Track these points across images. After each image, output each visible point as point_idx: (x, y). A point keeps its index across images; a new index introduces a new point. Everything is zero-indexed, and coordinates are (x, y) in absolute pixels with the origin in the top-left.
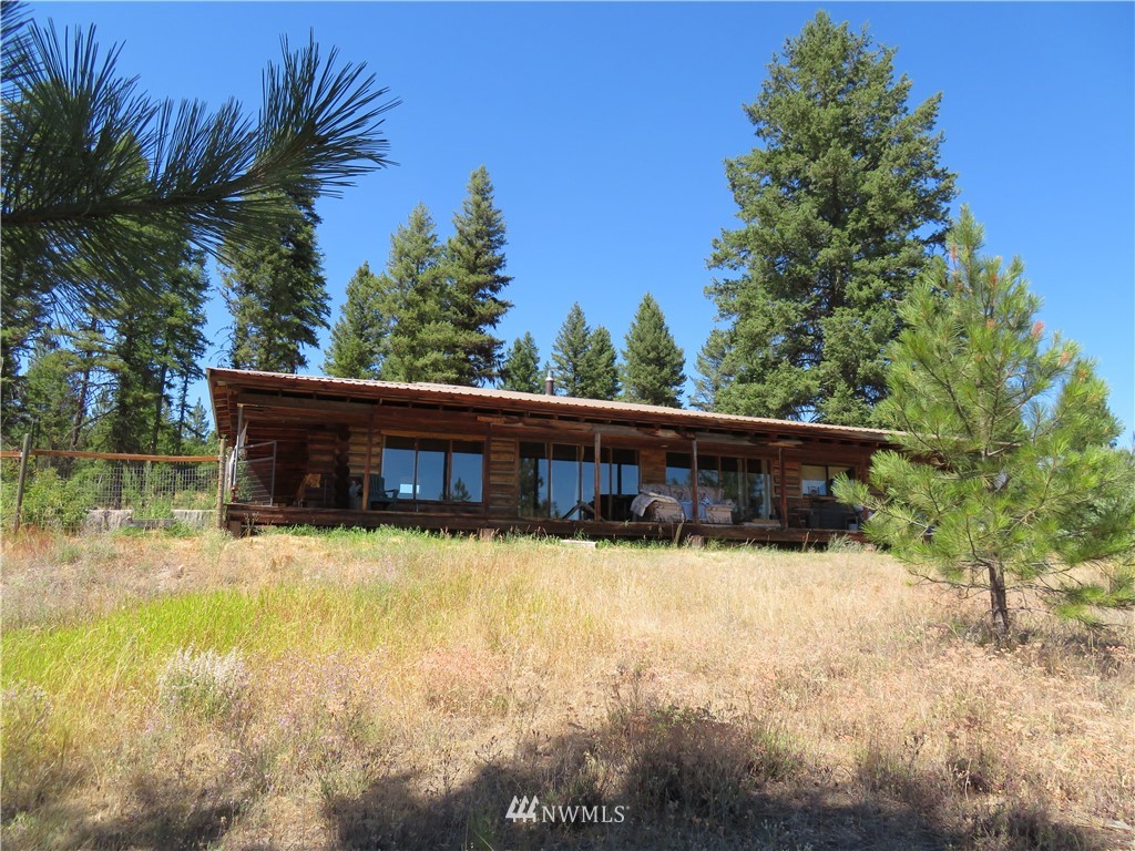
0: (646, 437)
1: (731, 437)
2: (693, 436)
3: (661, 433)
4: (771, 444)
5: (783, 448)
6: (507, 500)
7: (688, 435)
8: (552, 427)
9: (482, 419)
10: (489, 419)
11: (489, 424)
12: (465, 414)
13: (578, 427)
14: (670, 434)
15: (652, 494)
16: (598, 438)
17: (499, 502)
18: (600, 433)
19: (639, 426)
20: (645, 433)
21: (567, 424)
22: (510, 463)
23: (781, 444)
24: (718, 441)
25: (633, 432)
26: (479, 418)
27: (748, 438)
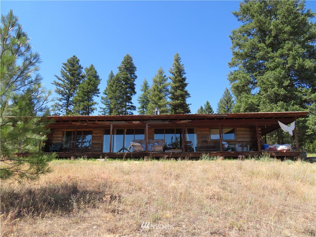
0: (129, 124)
1: (161, 121)
2: (146, 122)
3: (134, 122)
4: (178, 122)
5: (183, 123)
6: (98, 148)
7: (144, 122)
8: (96, 124)
9: (74, 123)
10: (76, 123)
11: (76, 124)
12: (69, 122)
13: (104, 123)
14: (137, 122)
15: (131, 143)
16: (112, 126)
17: (96, 148)
18: (112, 124)
19: (126, 121)
20: (128, 123)
21: (101, 122)
22: (100, 136)
23: (182, 122)
24: (156, 123)
25: (124, 123)
26: (72, 123)
27: (169, 121)
